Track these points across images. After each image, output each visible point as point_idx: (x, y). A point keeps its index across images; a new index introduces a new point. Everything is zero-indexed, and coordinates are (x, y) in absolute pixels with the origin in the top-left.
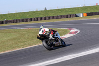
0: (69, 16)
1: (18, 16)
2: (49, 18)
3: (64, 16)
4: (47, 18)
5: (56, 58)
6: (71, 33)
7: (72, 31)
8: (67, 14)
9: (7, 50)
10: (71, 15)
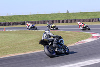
0: (92, 20)
1: (40, 17)
2: (71, 21)
3: (87, 20)
4: (69, 21)
5: (78, 62)
6: (93, 37)
7: (94, 35)
8: (90, 18)
9: (28, 52)
10: (93, 19)
